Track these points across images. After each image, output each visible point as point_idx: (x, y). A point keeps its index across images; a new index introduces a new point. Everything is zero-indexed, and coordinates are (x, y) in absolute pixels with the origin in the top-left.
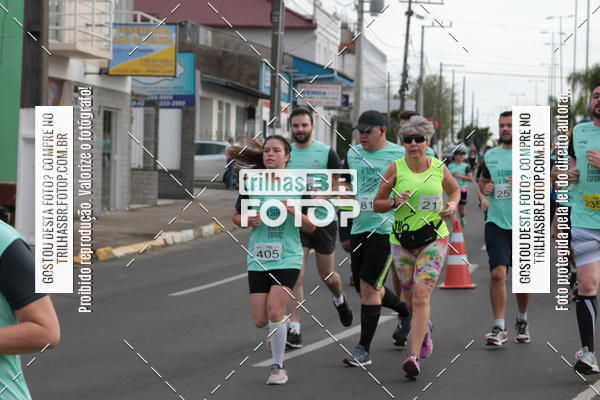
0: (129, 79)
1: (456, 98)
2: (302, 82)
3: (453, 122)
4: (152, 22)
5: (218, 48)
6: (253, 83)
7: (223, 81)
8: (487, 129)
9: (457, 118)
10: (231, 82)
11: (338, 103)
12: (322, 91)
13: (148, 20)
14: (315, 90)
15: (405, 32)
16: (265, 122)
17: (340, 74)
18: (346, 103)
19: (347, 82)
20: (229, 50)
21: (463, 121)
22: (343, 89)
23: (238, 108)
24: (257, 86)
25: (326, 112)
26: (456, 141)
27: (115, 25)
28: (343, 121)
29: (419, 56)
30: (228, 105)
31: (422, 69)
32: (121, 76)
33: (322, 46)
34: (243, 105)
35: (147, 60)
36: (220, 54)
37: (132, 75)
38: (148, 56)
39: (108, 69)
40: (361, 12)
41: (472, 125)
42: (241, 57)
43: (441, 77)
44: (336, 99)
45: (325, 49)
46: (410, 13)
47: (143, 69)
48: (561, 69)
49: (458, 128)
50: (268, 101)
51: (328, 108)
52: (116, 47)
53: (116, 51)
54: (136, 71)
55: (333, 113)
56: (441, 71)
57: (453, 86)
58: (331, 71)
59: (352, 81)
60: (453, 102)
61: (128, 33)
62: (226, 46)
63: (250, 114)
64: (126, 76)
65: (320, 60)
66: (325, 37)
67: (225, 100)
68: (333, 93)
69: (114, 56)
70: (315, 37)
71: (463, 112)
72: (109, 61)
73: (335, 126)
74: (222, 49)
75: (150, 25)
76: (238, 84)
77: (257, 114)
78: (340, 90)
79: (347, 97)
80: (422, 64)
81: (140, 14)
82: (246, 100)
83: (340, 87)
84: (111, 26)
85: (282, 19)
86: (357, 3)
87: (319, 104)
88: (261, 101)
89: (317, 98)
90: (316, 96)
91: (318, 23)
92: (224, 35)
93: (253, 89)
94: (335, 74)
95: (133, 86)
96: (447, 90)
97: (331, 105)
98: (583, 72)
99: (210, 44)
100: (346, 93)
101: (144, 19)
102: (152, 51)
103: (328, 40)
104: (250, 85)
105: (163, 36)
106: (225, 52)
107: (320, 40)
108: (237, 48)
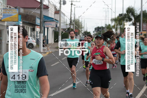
0: (6, 22)
1: (82, 24)
2: (46, 21)
3: (82, 30)
4: (12, 8)
5: (25, 13)
6: (34, 22)
7: (27, 22)
8: (90, 32)
9: (83, 29)
10: (29, 22)
11: (55, 27)
12: (51, 24)
13: (11, 7)
14: (49, 23)
15: (71, 9)
16: (37, 32)
17: (55, 19)
18: (56, 26)
19: (57, 21)
20: (28, 14)
21: (84, 30)
22: (56, 23)
23: (31, 28)
24: (35, 23)
25: (52, 29)
26: (82, 35)
27: (3, 9)
28: (56, 31)
29: (74, 14)
30: (28, 28)
31: (75, 18)
32: (4, 21)
33: (50, 13)
34: (32, 27)
35: (11, 18)
36: (26, 15)
37: (7, 21)
38: (11, 16)
39: (1, 20)
40: (60, 4)
41: (86, 31)
42: (31, 16)
43: (79, 20)
44: (54, 26)
45: (51, 13)
46: (72, 4)
47: (10, 20)
48: (108, 17)
49: (83, 32)
50: (39, 27)
51: (52, 28)
52: (4, 14)
53: (3, 15)
54: (8, 20)
55: (53, 29)
56: (79, 18)
57: (82, 21)
58: (53, 19)
59: (58, 21)
60: (82, 25)
61: (6, 11)
62: (27, 13)
63: (34, 30)
64: (5, 21)
65: (50, 16)
66: (51, 10)
67: (28, 26)
68: (54, 24)
69: (3, 17)
70: (49, 10)
71: (84, 28)
72: (2, 18)
73: (54, 32)
74: (26, 14)
75: (12, 9)
76: (31, 22)
77: (35, 30)
78: (55, 24)
79: (57, 25)
80: (74, 17)
81: (9, 6)
82: (33, 26)
83: (55, 23)
84: (2, 9)
85: (43, 7)
86: (60, 2)
87: (50, 27)
88: (36, 26)
89: (50, 25)
90: (49, 25)
91: (49, 6)
92: (27, 10)
93: (34, 23)
94: (54, 19)
95: (7, 24)
96: (80, 23)
97: (53, 27)
98: (114, 18)
99: (23, 12)
100: (57, 24)
101: (10, 7)
102: (12, 15)
103: (52, 11)
104: (33, 22)
105: (15, 11)
106: (27, 15)
107: (50, 11)
108: (30, 13)
